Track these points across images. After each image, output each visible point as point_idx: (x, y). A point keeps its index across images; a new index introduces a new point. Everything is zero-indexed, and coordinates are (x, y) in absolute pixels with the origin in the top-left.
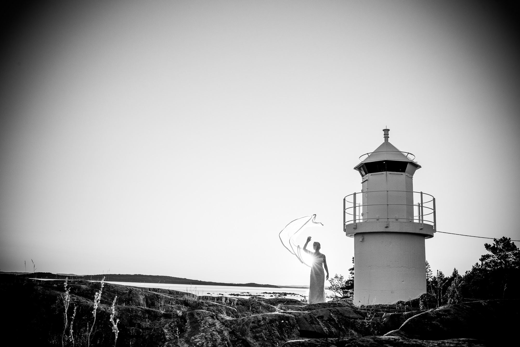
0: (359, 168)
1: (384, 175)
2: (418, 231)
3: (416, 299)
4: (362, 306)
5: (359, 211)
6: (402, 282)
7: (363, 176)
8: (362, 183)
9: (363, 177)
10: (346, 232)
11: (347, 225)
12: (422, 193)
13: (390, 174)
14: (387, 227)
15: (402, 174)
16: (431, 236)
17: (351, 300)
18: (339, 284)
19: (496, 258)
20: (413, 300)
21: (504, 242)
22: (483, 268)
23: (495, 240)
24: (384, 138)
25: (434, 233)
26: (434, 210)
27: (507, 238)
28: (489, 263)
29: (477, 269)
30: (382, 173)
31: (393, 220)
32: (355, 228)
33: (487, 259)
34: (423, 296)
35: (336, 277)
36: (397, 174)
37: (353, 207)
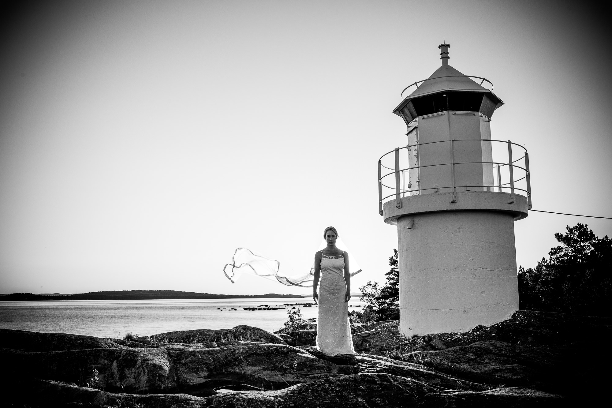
0: (399, 110)
1: (445, 117)
2: (505, 207)
3: (506, 321)
4: (415, 336)
5: (406, 178)
6: (482, 293)
7: (408, 122)
8: (407, 134)
9: (409, 125)
10: (383, 217)
11: (385, 204)
12: (510, 143)
13: (455, 114)
14: (453, 202)
15: (474, 115)
16: (525, 215)
17: (395, 326)
18: (373, 293)
19: (570, 250)
20: (500, 323)
21: (579, 230)
22: (552, 264)
23: (568, 228)
24: (441, 61)
25: (528, 210)
26: (527, 171)
27: (583, 225)
28: (560, 257)
29: (544, 265)
30: (442, 114)
31: (463, 189)
32: (399, 206)
33: (558, 253)
34: (517, 315)
35: (369, 284)
36: (466, 115)
37: (395, 173)
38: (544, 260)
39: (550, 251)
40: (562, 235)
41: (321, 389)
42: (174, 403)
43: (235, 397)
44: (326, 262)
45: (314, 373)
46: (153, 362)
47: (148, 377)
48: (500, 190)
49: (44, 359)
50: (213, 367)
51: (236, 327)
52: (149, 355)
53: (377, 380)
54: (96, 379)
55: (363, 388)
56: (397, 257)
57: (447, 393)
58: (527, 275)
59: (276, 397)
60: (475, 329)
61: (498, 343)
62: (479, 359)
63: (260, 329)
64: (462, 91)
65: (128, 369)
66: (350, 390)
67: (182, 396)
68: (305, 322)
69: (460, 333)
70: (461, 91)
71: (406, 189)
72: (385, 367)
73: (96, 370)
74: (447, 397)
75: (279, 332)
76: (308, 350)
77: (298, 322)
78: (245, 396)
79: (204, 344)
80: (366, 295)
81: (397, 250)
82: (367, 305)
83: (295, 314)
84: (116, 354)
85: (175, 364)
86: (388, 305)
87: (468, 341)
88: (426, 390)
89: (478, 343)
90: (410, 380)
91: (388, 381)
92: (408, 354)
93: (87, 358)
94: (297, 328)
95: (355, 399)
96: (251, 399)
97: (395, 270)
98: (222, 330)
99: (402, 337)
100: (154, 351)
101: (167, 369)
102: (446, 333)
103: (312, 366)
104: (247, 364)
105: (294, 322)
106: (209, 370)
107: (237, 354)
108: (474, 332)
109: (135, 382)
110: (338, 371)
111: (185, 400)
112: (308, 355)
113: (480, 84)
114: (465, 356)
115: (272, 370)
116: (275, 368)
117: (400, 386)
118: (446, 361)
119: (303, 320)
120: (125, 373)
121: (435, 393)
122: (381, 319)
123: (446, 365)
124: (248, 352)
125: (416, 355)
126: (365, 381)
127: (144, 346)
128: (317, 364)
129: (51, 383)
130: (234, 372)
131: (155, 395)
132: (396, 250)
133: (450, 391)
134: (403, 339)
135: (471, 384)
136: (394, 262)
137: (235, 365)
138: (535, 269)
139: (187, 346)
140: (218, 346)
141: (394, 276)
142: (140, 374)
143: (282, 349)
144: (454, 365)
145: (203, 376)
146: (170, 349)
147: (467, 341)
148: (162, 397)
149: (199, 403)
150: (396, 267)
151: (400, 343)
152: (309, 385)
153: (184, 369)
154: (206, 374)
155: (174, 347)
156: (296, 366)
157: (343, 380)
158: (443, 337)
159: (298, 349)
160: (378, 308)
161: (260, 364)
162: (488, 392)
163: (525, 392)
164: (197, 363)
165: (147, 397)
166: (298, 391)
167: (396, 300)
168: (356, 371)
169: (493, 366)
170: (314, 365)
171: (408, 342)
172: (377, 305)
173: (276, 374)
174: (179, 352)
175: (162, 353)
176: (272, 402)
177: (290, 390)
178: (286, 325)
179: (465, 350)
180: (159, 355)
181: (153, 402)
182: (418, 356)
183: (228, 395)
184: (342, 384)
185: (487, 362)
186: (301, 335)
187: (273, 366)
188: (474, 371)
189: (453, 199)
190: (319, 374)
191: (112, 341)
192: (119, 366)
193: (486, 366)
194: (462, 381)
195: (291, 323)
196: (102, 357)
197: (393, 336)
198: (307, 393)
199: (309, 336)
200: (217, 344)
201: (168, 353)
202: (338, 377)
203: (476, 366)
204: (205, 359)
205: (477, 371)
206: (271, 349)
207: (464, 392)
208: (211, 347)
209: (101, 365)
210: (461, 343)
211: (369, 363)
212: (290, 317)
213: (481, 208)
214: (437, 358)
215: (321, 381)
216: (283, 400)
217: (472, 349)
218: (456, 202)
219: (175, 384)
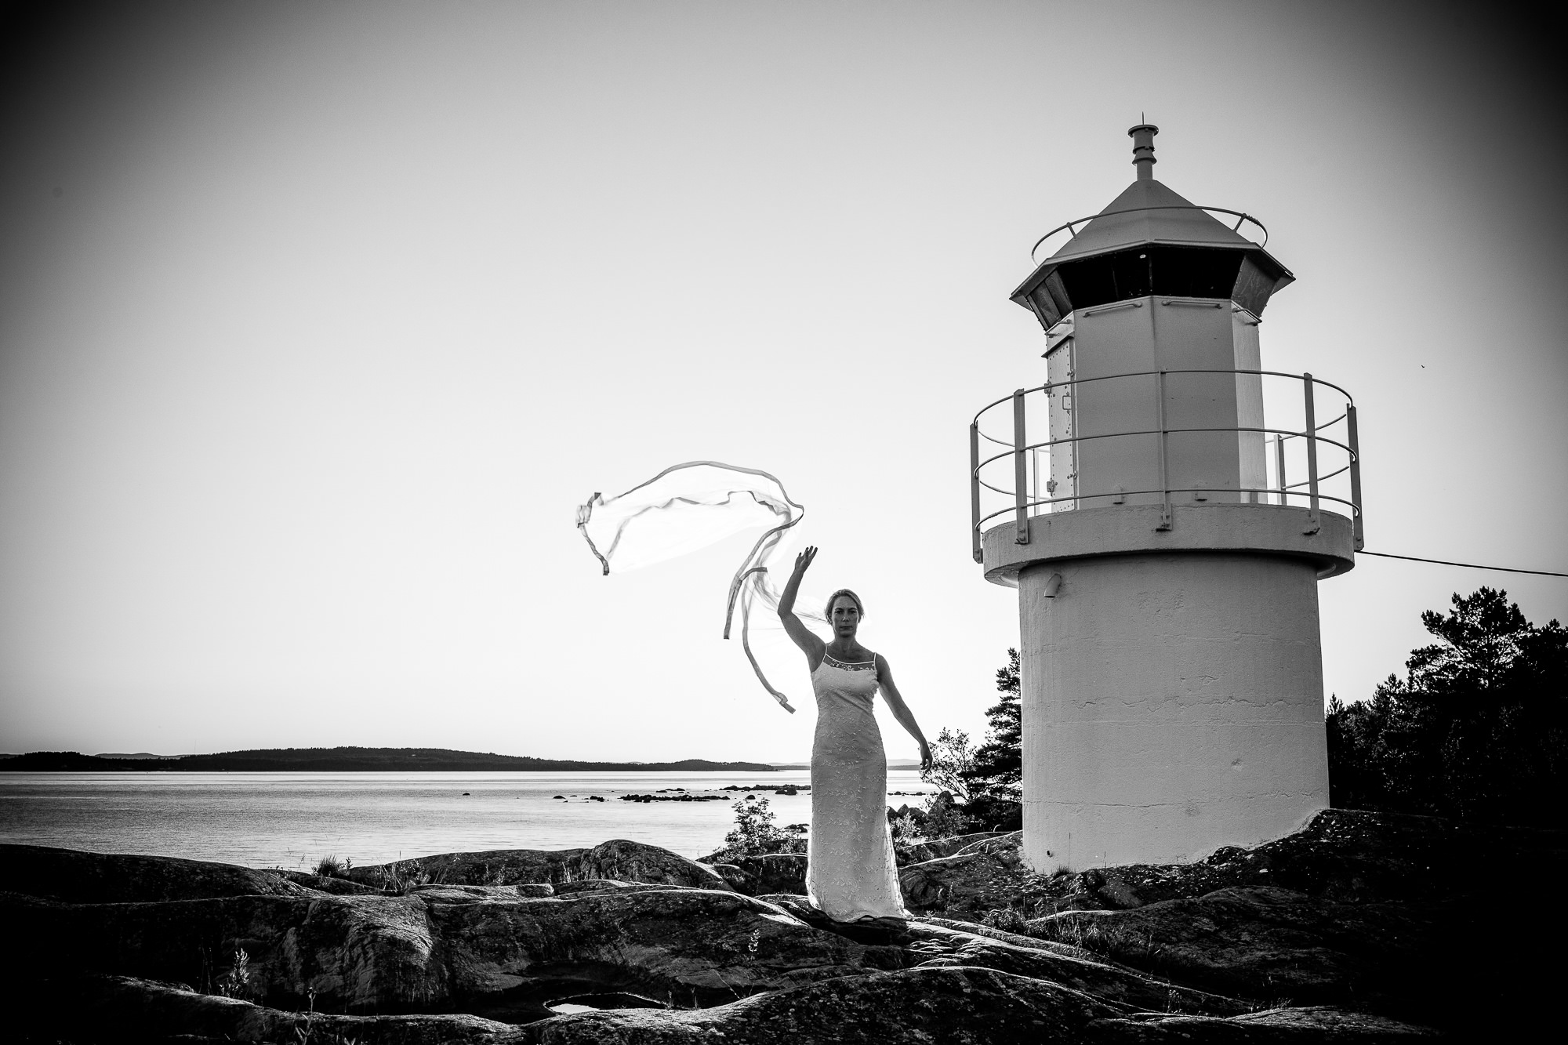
0: (1027, 294)
1: (1143, 316)
2: (1296, 544)
3: (1295, 837)
4: (1061, 873)
5: (1042, 467)
6: (1234, 764)
7: (1048, 325)
8: (1046, 356)
9: (1050, 331)
10: (982, 565)
11: (988, 532)
12: (1308, 379)
13: (1168, 304)
14: (1162, 530)
15: (1218, 307)
16: (1345, 565)
17: (1010, 846)
18: (954, 760)
19: (1461, 656)
20: (1279, 841)
21: (1484, 603)
22: (1413, 691)
23: (1456, 599)
24: (1135, 168)
25: (1355, 553)
26: (1353, 452)
27: (1494, 590)
28: (1434, 674)
29: (1393, 694)
30: (1136, 303)
31: (1188, 498)
32: (1025, 539)
33: (1430, 662)
34: (1322, 821)
35: (944, 738)
36: (1197, 306)
37: (1014, 454)
38: (1395, 681)
39: (1409, 657)
40: (1440, 617)
41: (821, 1007)
42: (441, 1038)
43: (599, 1025)
45: (801, 965)
46: (389, 932)
47: (377, 972)
48: (1284, 500)
49: (110, 922)
50: (542, 946)
51: (603, 844)
52: (380, 914)
53: (962, 984)
54: (243, 975)
55: (927, 1004)
56: (1016, 669)
57: (1144, 1021)
58: (1349, 718)
59: (704, 1026)
60: (1215, 856)
61: (1275, 893)
62: (1224, 932)
63: (665, 851)
64: (1189, 246)
65: (324, 949)
66: (894, 1010)
67: (464, 1022)
68: (780, 834)
69: (1177, 866)
70: (1186, 246)
71: (1041, 496)
72: (985, 951)
73: (243, 952)
74: (1142, 1030)
75: (713, 858)
76: (786, 906)
77: (760, 833)
78: (623, 1023)
79: (519, 888)
81: (1018, 650)
82: (939, 792)
83: (755, 812)
84: (296, 910)
85: (445, 938)
86: (991, 792)
87: (1199, 887)
88: (1089, 1013)
89: (1224, 892)
90: (1048, 986)
91: (991, 986)
92: (1043, 919)
93: (219, 919)
94: (759, 848)
95: (907, 1032)
96: (639, 1029)
97: (1011, 701)
98: (566, 851)
99: (1028, 874)
100: (392, 905)
101: (426, 951)
102: (1140, 866)
103: (798, 947)
104: (631, 939)
105: (750, 833)
106: (533, 955)
107: (605, 914)
108: (1214, 863)
109: (341, 982)
110: (863, 960)
111: (470, 1032)
112: (787, 918)
113: (1233, 228)
114: (1191, 925)
115: (694, 956)
116: (703, 952)
117: (1022, 1000)
118: (1141, 938)
119: (775, 828)
120: (316, 959)
121: (1111, 1020)
122: (974, 828)
123: (1141, 947)
124: (632, 909)
125: (1063, 921)
126: (932, 987)
127: (366, 892)
128: (809, 942)
129: (126, 983)
130: (597, 959)
131: (393, 1017)
132: (1013, 651)
133: (1151, 1014)
134: (1031, 880)
135: (1203, 995)
136: (1008, 681)
137: (599, 941)
138: (1370, 705)
139: (477, 892)
140: (556, 893)
141: (1010, 719)
142: (356, 963)
143: (721, 903)
144: (1162, 948)
145: (516, 971)
146: (432, 900)
147: (1195, 885)
148: (410, 1024)
149: (505, 1039)
150: (1013, 696)
151: (1024, 891)
152: (788, 995)
153: (468, 952)
154: (524, 964)
155: (443, 894)
156: (756, 945)
157: (877, 984)
158: (1134, 876)
159: (762, 903)
160: (968, 800)
161: (663, 941)
162: (1249, 1019)
163: (1344, 1019)
164: (502, 936)
165: (373, 1023)
166: (761, 1011)
167: (1014, 779)
168: (910, 960)
169: (1261, 950)
170: (803, 945)
171: (1044, 887)
172: (965, 793)
173: (705, 966)
174: (457, 907)
175: (413, 910)
176: (694, 1037)
177: (739, 1007)
178: (730, 840)
179: (1193, 909)
180: (404, 915)
181: (388, 1035)
182: (1070, 923)
183: (581, 1020)
184: (874, 995)
185: (1245, 941)
186: (768, 868)
187: (696, 946)
188: (1211, 963)
189: (1162, 523)
190: (815, 967)
191: (283, 877)
192: (301, 941)
193: (1245, 951)
194: (1183, 989)
195: (743, 837)
196: (259, 918)
197: (1006, 871)
198: (785, 1017)
199: (788, 870)
200: (553, 887)
201: (427, 911)
202: (862, 977)
203: (1217, 951)
204: (522, 927)
205: (1221, 964)
206: (693, 901)
207: (1187, 1018)
208: (537, 896)
209: (257, 939)
210: (1181, 892)
211: (944, 940)
212: (742, 820)
213: (1234, 547)
214: (1118, 930)
215: (819, 986)
216: (723, 1034)
217: (1208, 906)
218: (1169, 530)
219: (445, 990)
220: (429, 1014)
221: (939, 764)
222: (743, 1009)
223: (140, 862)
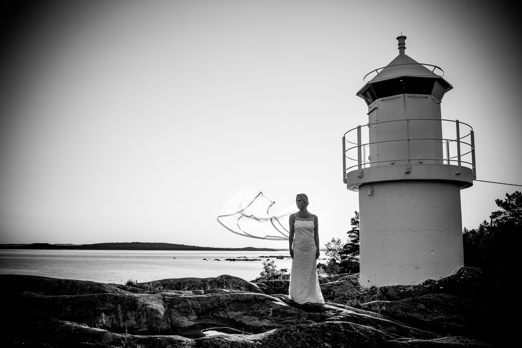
0: (362, 93)
1: (401, 100)
2: (453, 178)
3: (452, 276)
4: (373, 287)
5: (366, 151)
6: (432, 251)
7: (369, 104)
8: (368, 114)
9: (370, 106)
10: (346, 184)
11: (348, 174)
12: (457, 122)
13: (410, 97)
14: (408, 173)
15: (427, 97)
16: (470, 185)
17: (356, 278)
18: (336, 248)
19: (509, 214)
20: (447, 277)
21: (517, 197)
22: (492, 226)
23: (507, 195)
24: (399, 50)
25: (473, 181)
26: (472, 147)
27: (520, 192)
28: (499, 220)
29: (485, 227)
30: (399, 96)
31: (417, 162)
32: (361, 176)
33: (498, 216)
34: (461, 271)
35: (333, 241)
36: (419, 97)
37: (357, 147)
38: (486, 223)
39: (491, 214)
40: (502, 201)
41: (294, 335)
42: (168, 344)
43: (220, 340)
44: (299, 223)
45: (286, 319)
46: (151, 307)
47: (147, 320)
48: (449, 163)
49: (60, 302)
50: (201, 311)
51: (220, 276)
52: (147, 300)
53: (341, 327)
54: (104, 321)
55: (329, 334)
56: (357, 218)
57: (402, 341)
58: (470, 235)
59: (255, 341)
60: (425, 282)
61: (445, 296)
62: (428, 309)
63: (240, 279)
64: (417, 77)
65: (129, 312)
66: (318, 336)
67: (176, 338)
68: (278, 272)
69: (412, 286)
70: (416, 77)
71: (366, 161)
72: (348, 315)
73: (103, 314)
74: (402, 344)
75: (256, 281)
76: (281, 299)
77: (272, 272)
78: (228, 339)
79: (193, 292)
80: (330, 250)
81: (358, 211)
82: (331, 259)
83: (270, 265)
84: (120, 298)
85: (169, 308)
86: (349, 259)
87: (419, 293)
88: (384, 338)
89: (428, 295)
90: (370, 329)
91: (351, 328)
92: (367, 303)
93: (95, 301)
94: (271, 277)
95: (323, 344)
96: (234, 342)
97: (356, 229)
98: (208, 278)
99: (362, 288)
100: (152, 297)
101: (163, 313)
102: (400, 286)
103: (285, 313)
104: (230, 309)
105: (268, 272)
106: (198, 314)
107: (221, 301)
108: (424, 285)
109: (135, 323)
110: (307, 317)
111: (178, 342)
112: (282, 303)
113: (432, 71)
114: (417, 306)
115: (251, 315)
116: (254, 314)
117: (361, 333)
118: (400, 311)
119: (277, 271)
120: (127, 315)
121: (391, 341)
122: (343, 271)
123: (400, 313)
124: (230, 299)
125: (374, 304)
126: (331, 329)
127: (143, 292)
128: (289, 311)
129: (66, 323)
130: (219, 316)
131: (152, 336)
132: (356, 212)
133: (405, 339)
134: (363, 290)
135: (422, 331)
136: (354, 222)
137: (219, 310)
138: (477, 230)
139: (179, 293)
140: (205, 293)
141: (355, 235)
142: (140, 317)
143: (260, 298)
144: (407, 314)
145: (192, 320)
146: (165, 295)
147: (418, 292)
148: (158, 338)
149: (189, 344)
150: (356, 227)
151: (360, 293)
152: (283, 330)
153: (176, 313)
154: (195, 317)
155: (168, 293)
156: (271, 313)
157: (312, 327)
158: (397, 289)
159: (273, 298)
160: (341, 262)
161: (240, 311)
162: (438, 341)
163: (470, 341)
164: (188, 308)
165: (146, 338)
166: (274, 336)
167: (356, 255)
168: (324, 318)
169: (441, 315)
170: (287, 312)
171: (367, 292)
172: (340, 259)
173: (255, 319)
174: (173, 298)
175: (158, 299)
176: (252, 345)
177: (266, 335)
178: (261, 274)
179: (417, 301)
180: (155, 300)
181: (151, 342)
182: (376, 305)
183: (214, 338)
184: (311, 331)
185: (435, 312)
186: (275, 284)
187: (251, 312)
188: (424, 319)
189: (407, 171)
190: (291, 320)
191: (115, 286)
192: (122, 309)
193: (435, 316)
194: (415, 329)
195: (266, 273)
196: (108, 301)
197: (354, 286)
198: (282, 338)
199: (281, 285)
200: (204, 291)
201: (163, 299)
202: (307, 325)
203: (426, 315)
204: (194, 305)
205: (427, 320)
206: (250, 297)
207: (417, 340)
208: (199, 294)
209: (108, 308)
210: (413, 295)
211: (334, 311)
212: (266, 268)
213: (432, 179)
214: (392, 308)
215: (293, 327)
216: (261, 344)
217: (423, 300)
218: (410, 173)
219: (169, 326)
220: (164, 335)
221: (331, 250)
222: (268, 335)
223: (69, 282)
